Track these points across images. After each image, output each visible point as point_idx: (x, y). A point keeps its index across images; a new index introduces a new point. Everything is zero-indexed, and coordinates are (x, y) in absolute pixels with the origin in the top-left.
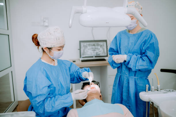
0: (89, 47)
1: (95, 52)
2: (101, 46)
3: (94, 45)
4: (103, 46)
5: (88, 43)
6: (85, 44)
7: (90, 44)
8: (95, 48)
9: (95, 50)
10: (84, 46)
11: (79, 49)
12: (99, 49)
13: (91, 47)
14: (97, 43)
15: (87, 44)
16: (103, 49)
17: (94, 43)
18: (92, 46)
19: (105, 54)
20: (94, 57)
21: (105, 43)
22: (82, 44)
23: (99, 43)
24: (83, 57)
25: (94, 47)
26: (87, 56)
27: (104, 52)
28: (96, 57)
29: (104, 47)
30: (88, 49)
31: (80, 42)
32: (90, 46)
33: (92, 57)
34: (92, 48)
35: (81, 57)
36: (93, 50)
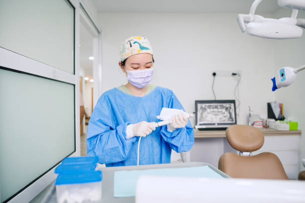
0: (209, 110)
1: (218, 117)
2: (227, 109)
3: (216, 107)
4: (229, 108)
5: (208, 105)
6: (204, 105)
7: (210, 106)
8: (218, 111)
9: (217, 115)
10: (201, 108)
11: (194, 113)
12: (224, 113)
13: (212, 110)
14: (220, 104)
15: (206, 106)
16: (230, 114)
17: (216, 104)
18: (213, 108)
19: (233, 121)
20: (216, 124)
21: (232, 105)
22: (199, 105)
23: (224, 105)
24: (200, 125)
25: (216, 110)
26: (206, 122)
27: (231, 117)
28: (218, 124)
29: (231, 111)
30: (208, 113)
31: (197, 102)
32: (210, 108)
33: (214, 124)
34: (214, 112)
35: (198, 124)
36: (215, 115)
